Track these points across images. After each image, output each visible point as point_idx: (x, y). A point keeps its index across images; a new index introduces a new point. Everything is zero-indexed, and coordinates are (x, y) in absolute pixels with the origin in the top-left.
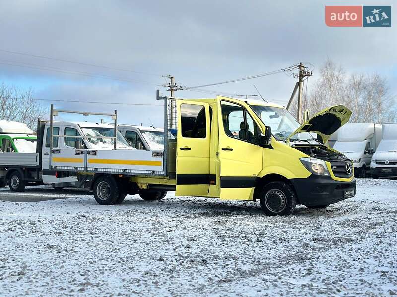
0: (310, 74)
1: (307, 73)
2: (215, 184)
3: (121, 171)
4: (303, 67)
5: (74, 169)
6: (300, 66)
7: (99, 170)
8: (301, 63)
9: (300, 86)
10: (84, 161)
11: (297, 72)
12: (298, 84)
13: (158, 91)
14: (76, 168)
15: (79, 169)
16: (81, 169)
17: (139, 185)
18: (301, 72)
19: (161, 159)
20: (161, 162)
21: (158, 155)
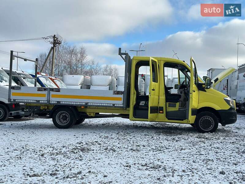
0: (60, 42)
1: (58, 42)
2: (163, 113)
3: (84, 104)
4: (56, 38)
5: (35, 101)
6: (54, 37)
7: (61, 103)
8: (55, 35)
9: (54, 49)
10: (46, 96)
11: (52, 40)
12: (52, 48)
13: (120, 49)
14: (38, 101)
15: (41, 102)
16: (43, 102)
17: (88, 114)
18: (54, 40)
19: (121, 96)
20: (121, 98)
21: (118, 93)
